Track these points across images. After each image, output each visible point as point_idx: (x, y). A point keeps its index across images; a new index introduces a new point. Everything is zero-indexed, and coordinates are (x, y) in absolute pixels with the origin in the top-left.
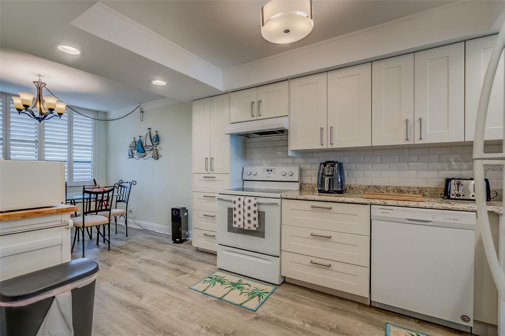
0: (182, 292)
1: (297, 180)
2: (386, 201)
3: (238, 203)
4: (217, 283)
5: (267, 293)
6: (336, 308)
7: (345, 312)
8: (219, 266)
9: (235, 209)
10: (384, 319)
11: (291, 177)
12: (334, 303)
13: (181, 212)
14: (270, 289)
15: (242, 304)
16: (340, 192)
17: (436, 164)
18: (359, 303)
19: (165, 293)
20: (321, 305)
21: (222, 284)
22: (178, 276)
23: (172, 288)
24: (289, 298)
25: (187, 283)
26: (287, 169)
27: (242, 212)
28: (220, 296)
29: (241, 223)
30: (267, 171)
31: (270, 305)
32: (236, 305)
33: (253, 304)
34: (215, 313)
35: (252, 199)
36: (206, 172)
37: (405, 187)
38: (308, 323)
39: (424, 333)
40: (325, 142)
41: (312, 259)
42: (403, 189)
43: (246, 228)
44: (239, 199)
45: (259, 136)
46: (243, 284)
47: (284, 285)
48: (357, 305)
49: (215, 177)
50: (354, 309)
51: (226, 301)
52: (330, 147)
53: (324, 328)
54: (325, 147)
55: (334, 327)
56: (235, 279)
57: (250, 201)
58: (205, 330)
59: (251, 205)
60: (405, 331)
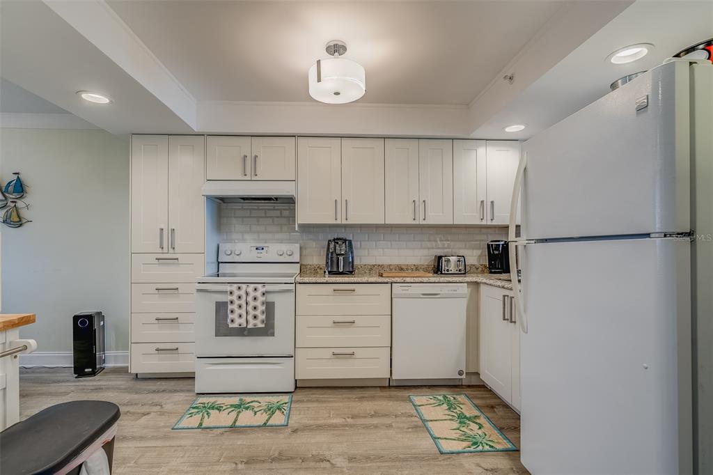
0: (165, 437)
1: (298, 261)
2: (404, 279)
3: (237, 293)
4: (210, 411)
5: (286, 403)
6: (363, 397)
7: (373, 398)
8: (196, 392)
9: (232, 302)
10: (406, 393)
11: (281, 257)
12: (359, 393)
13: (96, 320)
14: (286, 398)
15: (265, 424)
16: (351, 273)
17: (427, 242)
18: (380, 387)
19: (136, 447)
20: (349, 398)
21: (220, 410)
22: (137, 420)
23: (142, 438)
24: (313, 401)
25: (163, 424)
26: (284, 247)
27: (244, 305)
28: (230, 424)
29: (243, 321)
30: (257, 249)
31: (300, 414)
32: (259, 426)
33: (278, 419)
34: (239, 443)
35: (259, 286)
36: (160, 251)
37: (404, 265)
38: (348, 417)
39: (440, 393)
40: (339, 217)
41: (333, 350)
42: (403, 267)
43: (250, 326)
44: (239, 288)
45: (242, 201)
46: (249, 403)
47: (298, 390)
48: (379, 389)
49: (177, 259)
50: (378, 393)
51: (241, 427)
52: (344, 222)
53: (365, 417)
54: (339, 222)
55: (373, 413)
56: (235, 400)
57: (255, 289)
58: (243, 465)
59: (258, 294)
60: (425, 397)
